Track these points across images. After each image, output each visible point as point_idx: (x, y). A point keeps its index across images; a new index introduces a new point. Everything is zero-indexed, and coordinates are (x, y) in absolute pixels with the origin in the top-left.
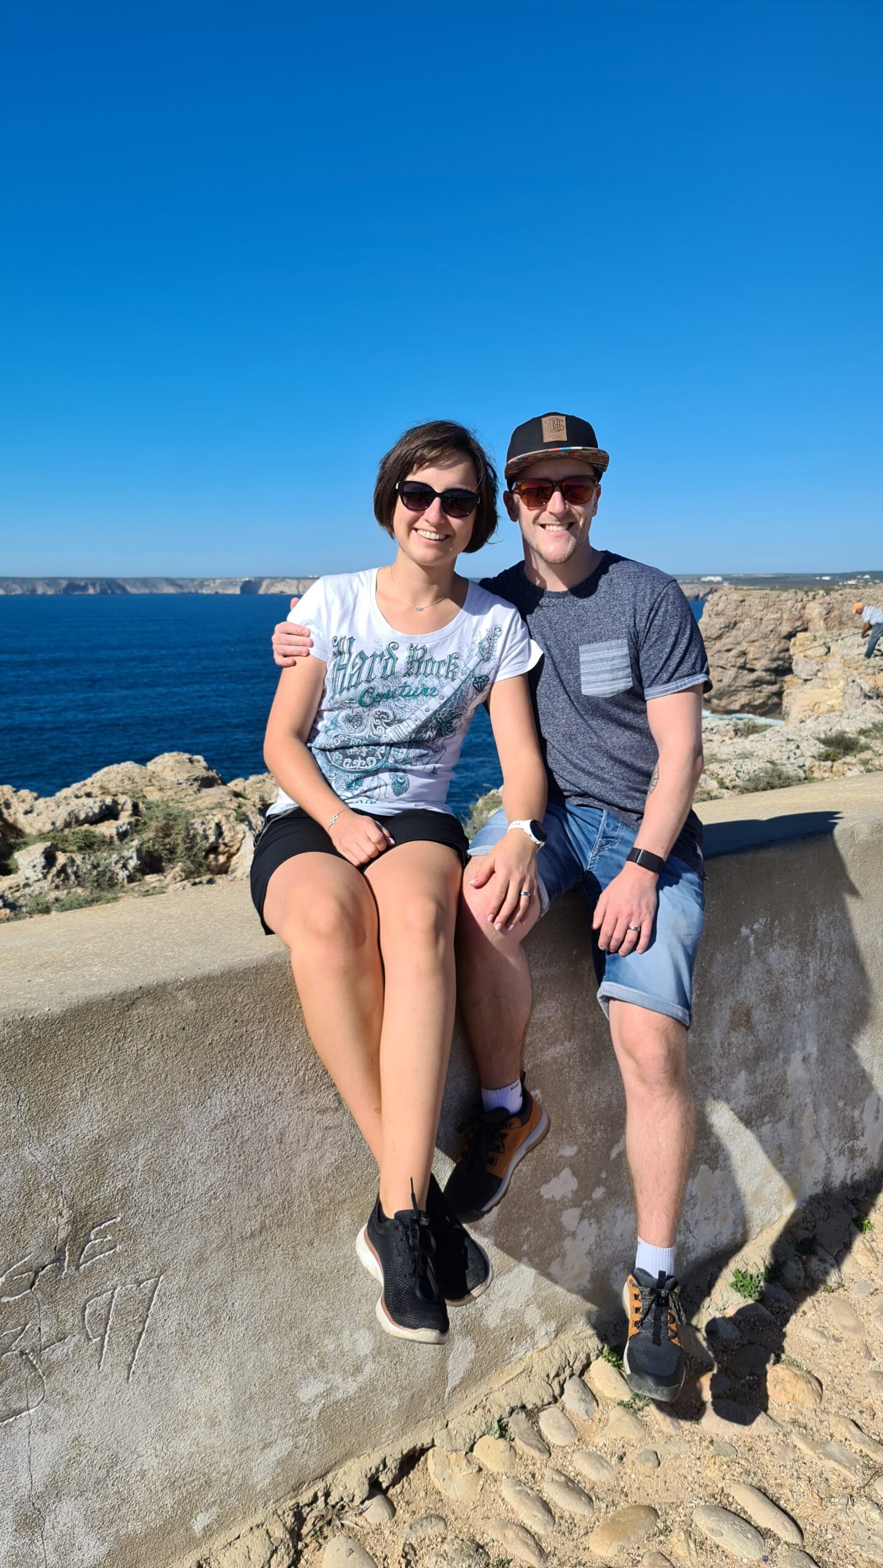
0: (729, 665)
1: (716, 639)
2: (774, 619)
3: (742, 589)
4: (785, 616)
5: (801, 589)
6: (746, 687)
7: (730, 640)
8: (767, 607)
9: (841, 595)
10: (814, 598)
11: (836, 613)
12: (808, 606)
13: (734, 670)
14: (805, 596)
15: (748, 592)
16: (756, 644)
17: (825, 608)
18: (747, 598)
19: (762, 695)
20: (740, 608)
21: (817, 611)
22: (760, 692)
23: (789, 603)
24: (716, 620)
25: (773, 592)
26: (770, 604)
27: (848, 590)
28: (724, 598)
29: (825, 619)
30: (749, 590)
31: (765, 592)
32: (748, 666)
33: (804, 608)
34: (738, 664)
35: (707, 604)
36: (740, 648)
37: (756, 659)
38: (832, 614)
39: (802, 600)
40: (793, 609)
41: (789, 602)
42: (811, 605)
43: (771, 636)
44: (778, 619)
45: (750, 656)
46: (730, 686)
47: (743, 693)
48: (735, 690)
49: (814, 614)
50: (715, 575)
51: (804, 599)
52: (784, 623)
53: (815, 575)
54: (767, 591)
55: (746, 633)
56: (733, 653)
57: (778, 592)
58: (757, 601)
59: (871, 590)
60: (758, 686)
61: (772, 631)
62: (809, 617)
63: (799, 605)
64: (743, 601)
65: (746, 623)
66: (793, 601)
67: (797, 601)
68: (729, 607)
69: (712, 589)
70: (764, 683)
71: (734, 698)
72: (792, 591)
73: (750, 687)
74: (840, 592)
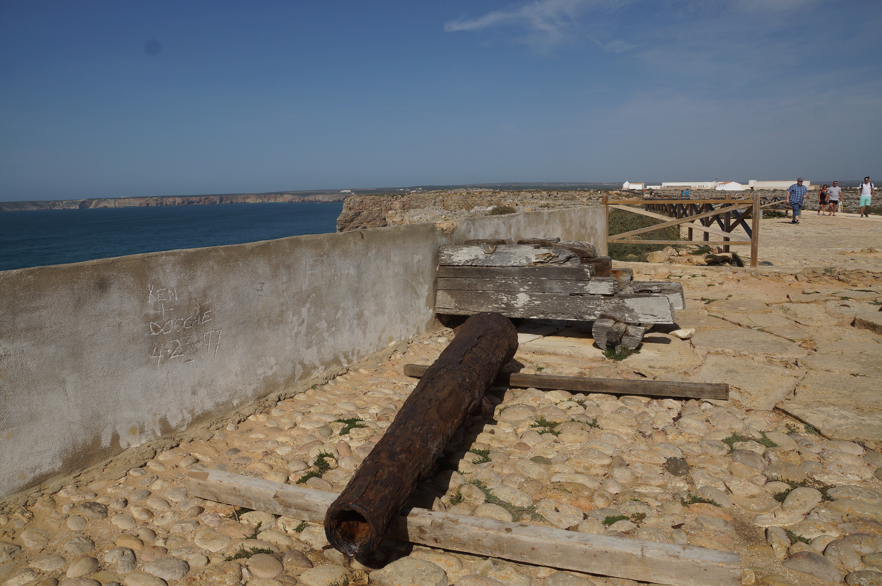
1: (350, 221)
3: (362, 196)
4: (383, 209)
5: (390, 195)
7: (357, 221)
8: (374, 204)
10: (396, 199)
11: (407, 206)
16: (371, 223)
17: (402, 204)
18: (364, 200)
20: (361, 205)
21: (398, 205)
24: (349, 211)
25: (377, 197)
26: (376, 203)
28: (353, 200)
30: (365, 196)
35: (344, 204)
36: (363, 225)
40: (387, 205)
41: (385, 201)
42: (395, 202)
43: (378, 219)
44: (380, 210)
50: (347, 190)
51: (392, 200)
54: (374, 197)
55: (365, 218)
58: (369, 201)
59: (423, 195)
63: (390, 203)
64: (362, 202)
65: (364, 213)
67: (388, 201)
68: (355, 205)
69: (346, 196)
72: (385, 196)
74: (408, 196)
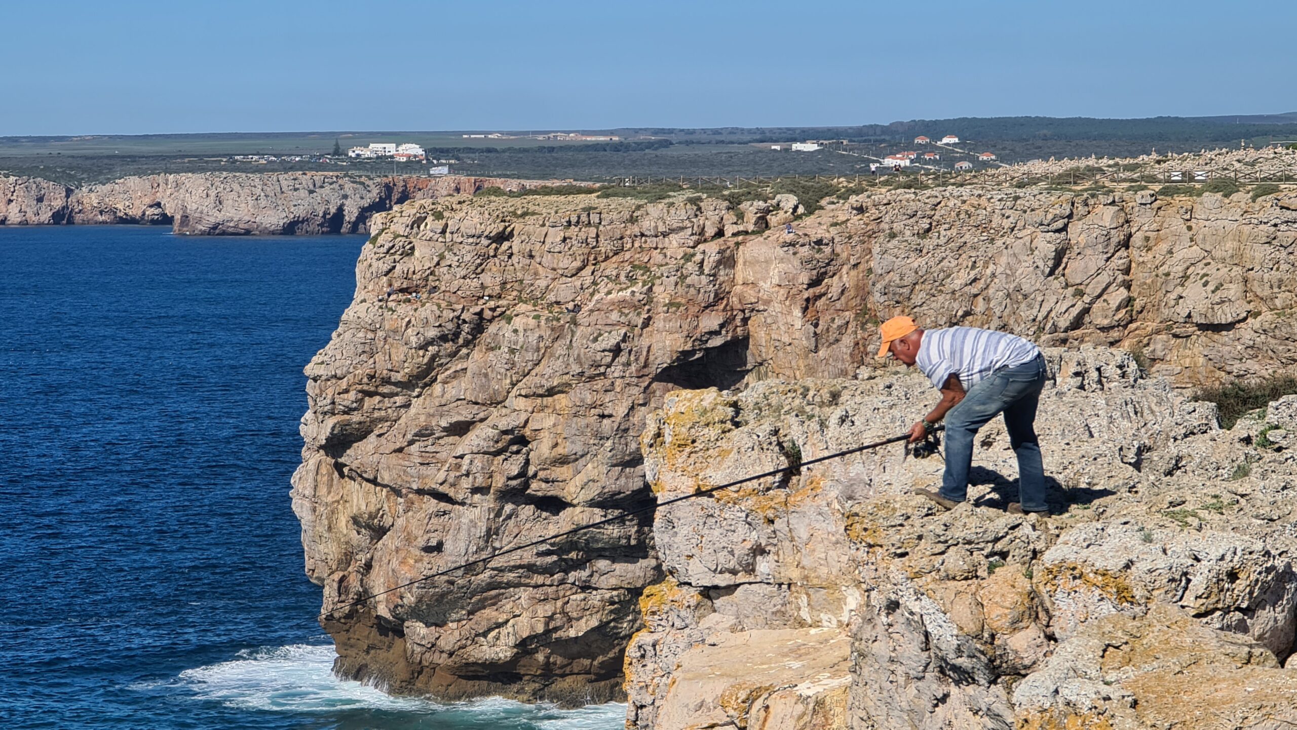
0: (466, 483)
1: (407, 385)
2: (621, 305)
3: (497, 192)
4: (662, 294)
5: (714, 190)
6: (531, 568)
7: (463, 387)
9: (861, 210)
10: (763, 224)
11: (846, 278)
12: (743, 254)
13: (487, 502)
14: (730, 217)
15: (518, 203)
16: (562, 401)
17: (805, 262)
18: (517, 225)
19: (595, 598)
20: (493, 265)
21: (775, 273)
22: (586, 587)
23: (675, 245)
24: (403, 309)
25: (614, 202)
26: (605, 246)
27: (882, 194)
28: (432, 225)
29: (809, 302)
30: (524, 192)
31: (583, 200)
32: (537, 487)
33: (727, 261)
34: (499, 482)
35: (367, 247)
36: (501, 419)
37: (563, 461)
38: (834, 285)
39: (720, 233)
40: (691, 267)
41: (674, 240)
42: (757, 249)
43: (616, 371)
44: (636, 307)
45: (542, 449)
46: (470, 568)
47: (524, 594)
48: (491, 586)
49: (765, 285)
50: (399, 138)
51: (729, 230)
52: (659, 322)
53: (766, 136)
54: (592, 199)
55: (522, 360)
56: (478, 437)
57: (631, 202)
58: (556, 235)
59: (965, 191)
60: (579, 565)
61: (616, 351)
62: (751, 295)
63: (712, 249)
64: (502, 237)
65: (518, 322)
66: (688, 236)
67: (701, 237)
68: (450, 259)
69: (389, 188)
70: (601, 554)
71: (489, 614)
72: (679, 198)
73: (548, 570)
74: (853, 199)
